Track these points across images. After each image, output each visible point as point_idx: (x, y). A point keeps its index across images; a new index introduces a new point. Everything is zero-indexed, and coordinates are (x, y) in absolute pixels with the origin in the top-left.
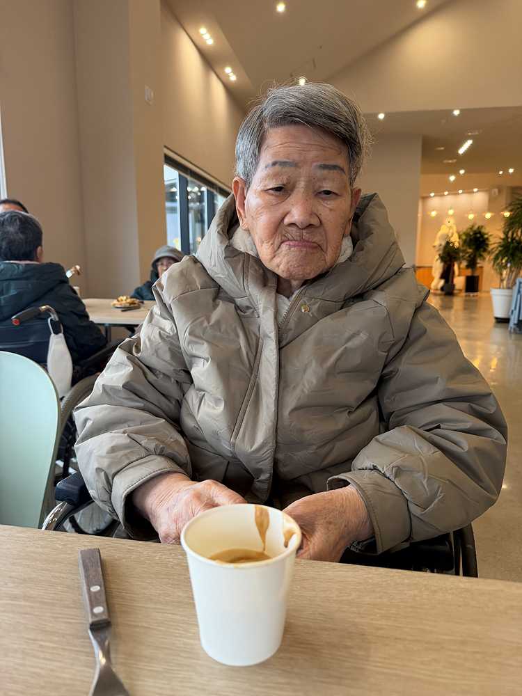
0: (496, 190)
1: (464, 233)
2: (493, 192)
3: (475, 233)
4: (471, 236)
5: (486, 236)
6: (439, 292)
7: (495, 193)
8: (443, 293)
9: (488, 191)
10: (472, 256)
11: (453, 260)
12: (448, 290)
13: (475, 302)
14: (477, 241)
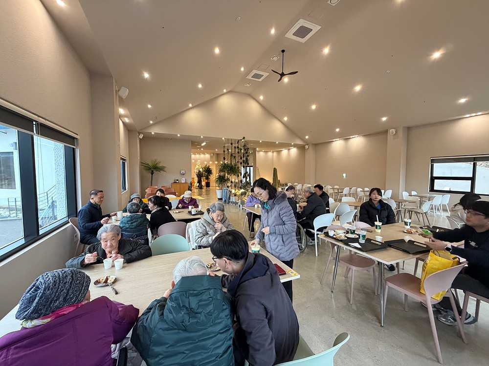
1: (204, 168)
4: (206, 169)
5: (211, 169)
7: (212, 155)
9: (210, 154)
10: (207, 175)
11: (201, 177)
12: (200, 187)
13: (209, 191)
14: (208, 171)
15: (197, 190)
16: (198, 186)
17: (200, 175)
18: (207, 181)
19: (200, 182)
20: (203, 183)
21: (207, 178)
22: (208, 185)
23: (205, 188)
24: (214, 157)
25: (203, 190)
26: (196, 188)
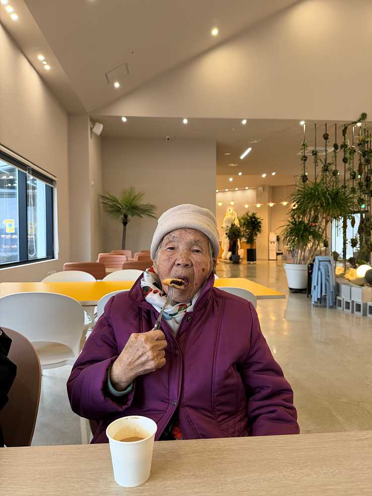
0: (262, 188)
1: (242, 218)
2: (259, 190)
3: (251, 218)
4: (248, 220)
5: (259, 220)
6: (228, 261)
7: (261, 191)
8: (232, 262)
9: (256, 189)
10: (250, 234)
11: (237, 237)
12: (235, 260)
13: (254, 269)
14: (253, 224)
15: (228, 266)
16: (231, 259)
17: (233, 235)
18: (249, 247)
19: (233, 248)
20: (241, 252)
21: (251, 240)
22: (251, 255)
23: (245, 262)
24: (266, 195)
25: (241, 267)
26: (226, 263)
